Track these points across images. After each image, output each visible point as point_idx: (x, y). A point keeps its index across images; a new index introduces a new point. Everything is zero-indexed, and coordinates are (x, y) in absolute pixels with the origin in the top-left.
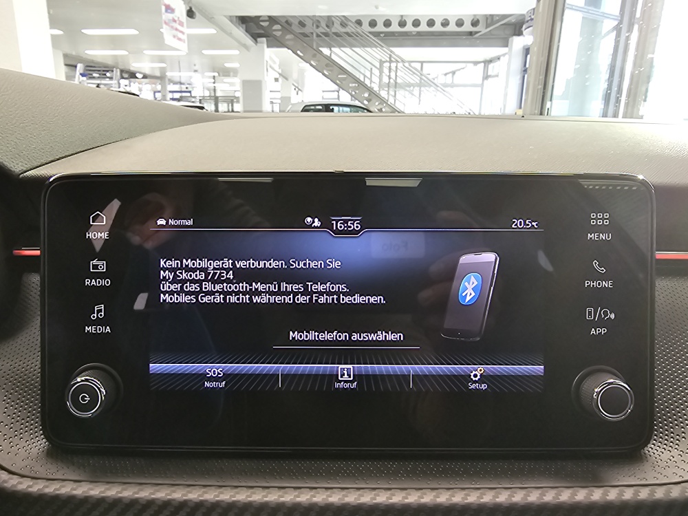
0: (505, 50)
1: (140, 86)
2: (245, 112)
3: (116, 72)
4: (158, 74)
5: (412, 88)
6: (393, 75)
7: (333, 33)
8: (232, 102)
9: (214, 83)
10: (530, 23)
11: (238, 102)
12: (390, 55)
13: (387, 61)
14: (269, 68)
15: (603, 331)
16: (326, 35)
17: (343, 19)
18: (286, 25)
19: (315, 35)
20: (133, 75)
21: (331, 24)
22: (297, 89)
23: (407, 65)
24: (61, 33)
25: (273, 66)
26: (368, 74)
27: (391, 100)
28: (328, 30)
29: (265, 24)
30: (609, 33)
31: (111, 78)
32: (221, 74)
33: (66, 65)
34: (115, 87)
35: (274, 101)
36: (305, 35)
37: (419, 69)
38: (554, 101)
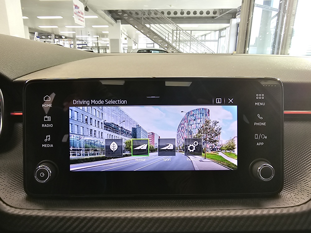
0: (228, 25)
1: (64, 42)
2: (111, 53)
3: (53, 35)
4: (72, 36)
5: (187, 42)
6: (178, 36)
7: (151, 17)
8: (106, 49)
9: (97, 40)
10: (239, 13)
11: (108, 49)
12: (177, 27)
13: (175, 30)
14: (122, 34)
15: (262, 144)
16: (148, 18)
17: (155, 11)
18: (130, 14)
19: (143, 18)
20: (60, 37)
21: (150, 13)
22: (135, 43)
23: (184, 32)
24: (28, 18)
25: (124, 32)
26: (167, 36)
27: (177, 48)
28: (149, 16)
29: (120, 14)
30: (274, 17)
31: (50, 39)
32: (100, 36)
33: (30, 33)
34: (52, 43)
35: (125, 48)
36: (138, 19)
37: (190, 34)
38: (250, 48)
